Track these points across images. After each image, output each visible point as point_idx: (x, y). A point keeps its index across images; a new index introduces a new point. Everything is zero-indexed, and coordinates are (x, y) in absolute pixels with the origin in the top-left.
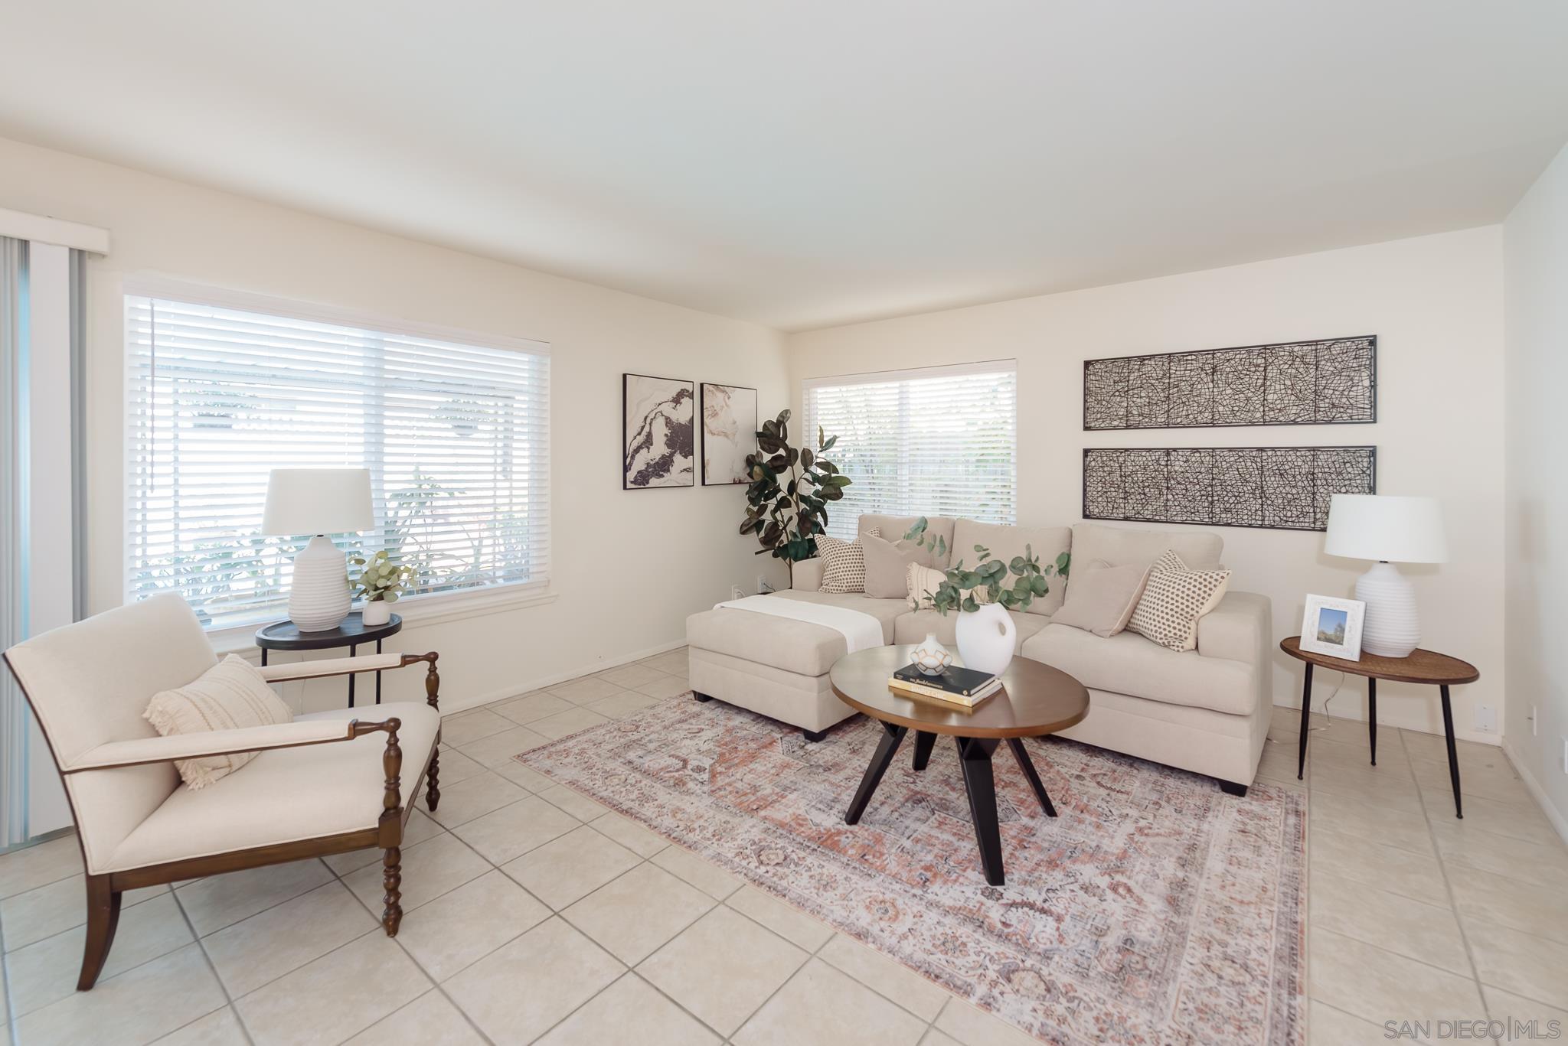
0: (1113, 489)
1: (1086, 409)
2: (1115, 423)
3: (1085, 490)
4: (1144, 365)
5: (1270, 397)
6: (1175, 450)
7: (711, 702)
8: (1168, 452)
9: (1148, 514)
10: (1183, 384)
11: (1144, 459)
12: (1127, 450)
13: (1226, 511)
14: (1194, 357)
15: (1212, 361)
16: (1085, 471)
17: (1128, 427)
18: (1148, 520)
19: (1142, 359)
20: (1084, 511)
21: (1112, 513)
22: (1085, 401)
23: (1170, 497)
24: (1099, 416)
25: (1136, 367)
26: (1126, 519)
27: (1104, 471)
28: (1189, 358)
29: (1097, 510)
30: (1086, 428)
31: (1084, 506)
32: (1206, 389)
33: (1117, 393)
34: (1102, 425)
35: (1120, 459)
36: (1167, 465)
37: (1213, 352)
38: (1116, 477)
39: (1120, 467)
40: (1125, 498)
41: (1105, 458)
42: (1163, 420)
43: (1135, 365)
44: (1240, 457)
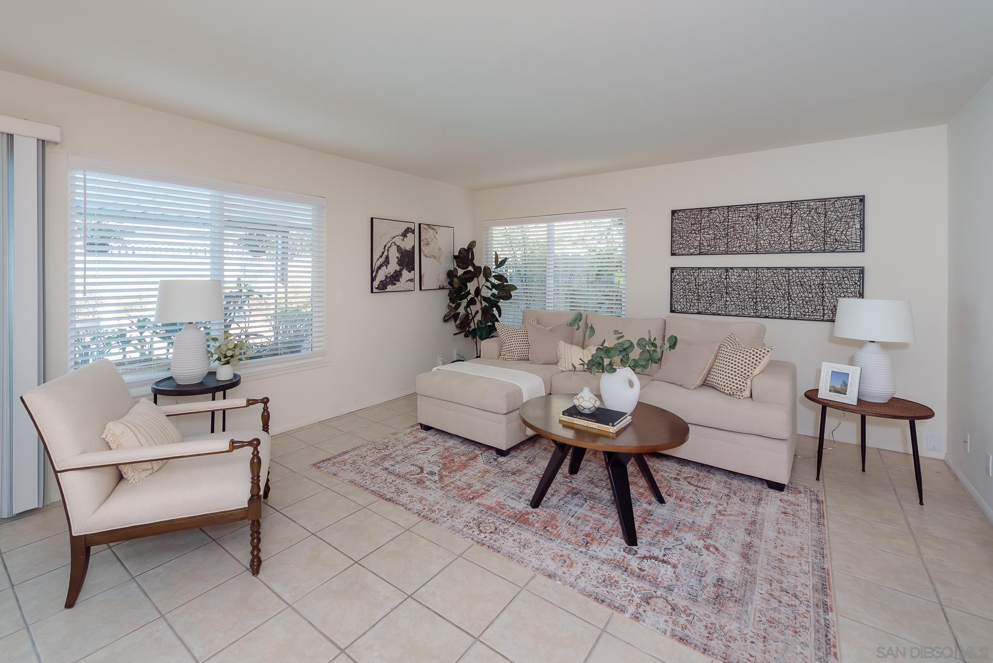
0: (690, 294)
1: (672, 242)
2: (692, 251)
3: (671, 294)
4: (712, 213)
5: (794, 235)
6: (731, 268)
7: (432, 430)
8: (727, 269)
9: (713, 310)
10: (737, 226)
11: (711, 274)
12: (699, 268)
13: (765, 308)
14: (744, 209)
15: (756, 211)
16: (672, 282)
17: (700, 254)
18: (714, 314)
19: (710, 209)
20: (671, 308)
21: (690, 309)
22: (672, 236)
23: (728, 299)
24: (681, 246)
25: (706, 215)
26: (699, 313)
27: (684, 282)
28: (741, 209)
29: (680, 307)
30: (673, 254)
31: (671, 305)
32: (752, 229)
33: (693, 232)
34: (684, 252)
35: (695, 274)
36: (726, 278)
37: (757, 205)
38: (692, 286)
39: (695, 279)
40: (698, 300)
41: (685, 274)
42: (724, 249)
43: (706, 213)
44: (775, 273)
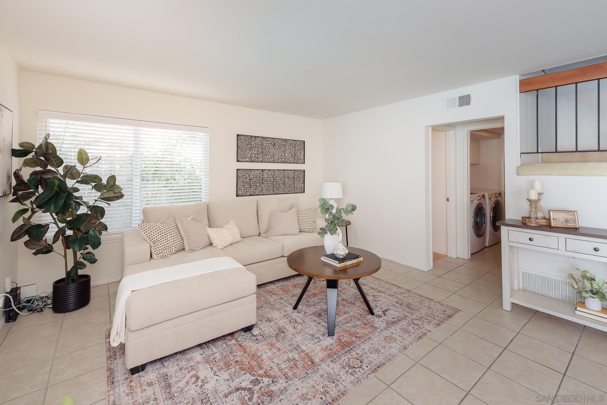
0: (247, 184)
1: (237, 153)
2: (247, 160)
3: (237, 185)
4: (256, 139)
5: (286, 155)
6: (264, 170)
8: (263, 170)
9: (257, 192)
10: (267, 148)
11: (256, 173)
12: (251, 170)
13: (277, 189)
14: (269, 139)
15: (274, 142)
16: (237, 178)
17: (251, 162)
18: (257, 195)
19: (255, 137)
20: (237, 194)
21: (246, 193)
22: (237, 150)
23: (263, 186)
24: (242, 156)
25: (254, 140)
26: (251, 195)
27: (244, 178)
28: (268, 139)
29: (241, 193)
30: (238, 161)
31: (237, 192)
32: (272, 150)
33: (248, 149)
34: (243, 160)
35: (249, 173)
36: (262, 175)
37: (274, 139)
38: (248, 180)
39: (249, 176)
40: (250, 187)
41: (244, 173)
42: (261, 159)
43: (253, 139)
44: (280, 172)
